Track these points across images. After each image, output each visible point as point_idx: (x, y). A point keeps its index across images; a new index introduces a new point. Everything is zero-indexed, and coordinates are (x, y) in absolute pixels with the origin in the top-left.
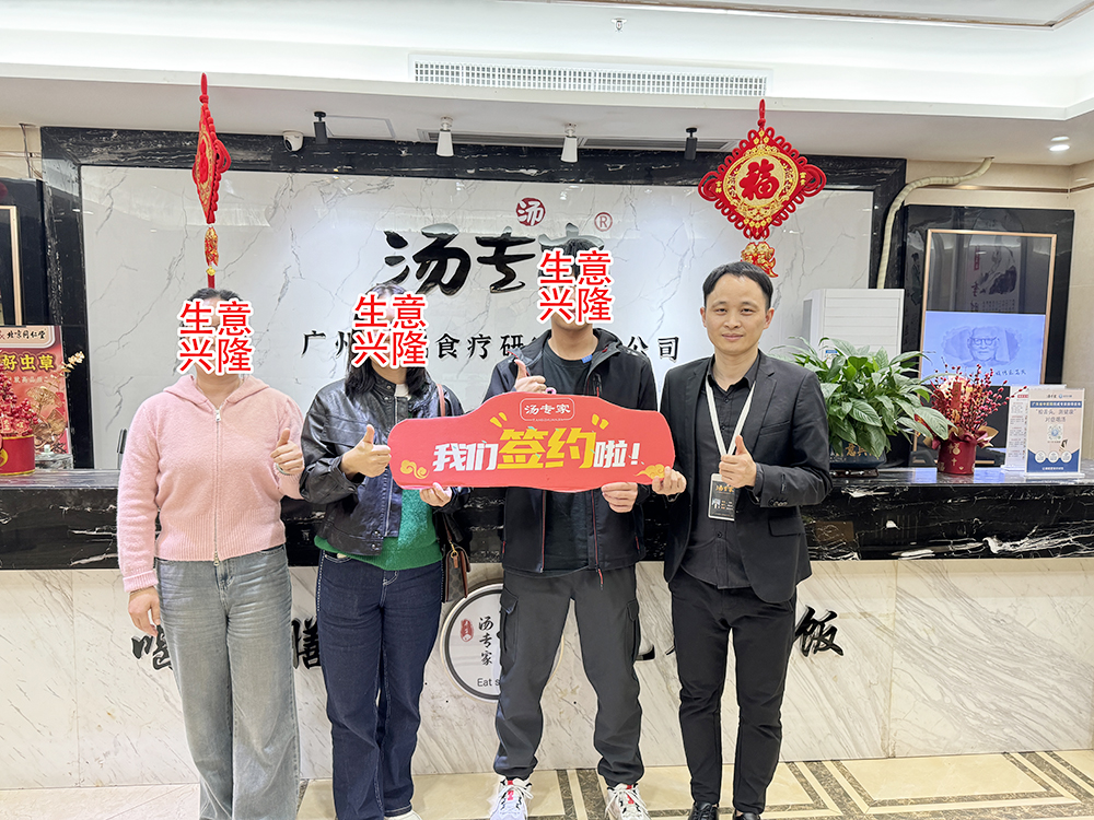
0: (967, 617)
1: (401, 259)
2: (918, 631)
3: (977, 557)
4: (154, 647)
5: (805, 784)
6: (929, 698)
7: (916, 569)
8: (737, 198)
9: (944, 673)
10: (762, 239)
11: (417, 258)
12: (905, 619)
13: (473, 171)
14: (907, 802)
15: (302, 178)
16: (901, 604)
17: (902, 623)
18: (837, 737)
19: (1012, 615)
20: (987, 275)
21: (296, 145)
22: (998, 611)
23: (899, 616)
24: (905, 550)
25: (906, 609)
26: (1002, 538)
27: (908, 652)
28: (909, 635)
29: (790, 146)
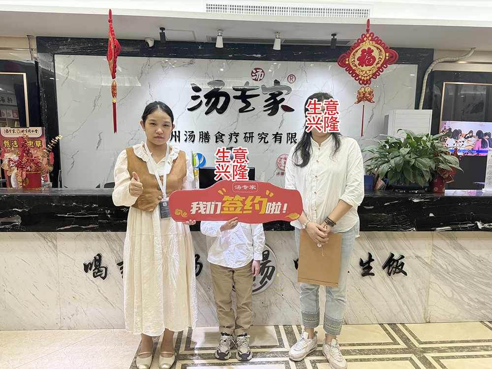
0: (465, 259)
1: (198, 97)
2: (442, 265)
3: (472, 231)
4: (94, 268)
5: (389, 334)
6: (446, 296)
7: (442, 236)
8: (356, 66)
9: (454, 284)
10: (367, 85)
11: (206, 96)
12: (436, 259)
13: (231, 56)
14: (437, 342)
15: (154, 60)
16: (434, 252)
17: (435, 261)
18: (403, 313)
19: (487, 258)
20: (469, 104)
21: (151, 44)
22: (480, 256)
23: (434, 258)
24: (438, 227)
25: (437, 254)
26: (484, 222)
27: (438, 275)
28: (438, 267)
29: (381, 41)
